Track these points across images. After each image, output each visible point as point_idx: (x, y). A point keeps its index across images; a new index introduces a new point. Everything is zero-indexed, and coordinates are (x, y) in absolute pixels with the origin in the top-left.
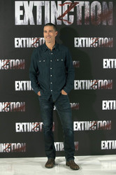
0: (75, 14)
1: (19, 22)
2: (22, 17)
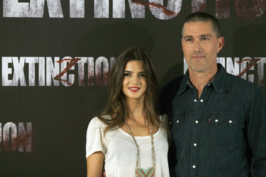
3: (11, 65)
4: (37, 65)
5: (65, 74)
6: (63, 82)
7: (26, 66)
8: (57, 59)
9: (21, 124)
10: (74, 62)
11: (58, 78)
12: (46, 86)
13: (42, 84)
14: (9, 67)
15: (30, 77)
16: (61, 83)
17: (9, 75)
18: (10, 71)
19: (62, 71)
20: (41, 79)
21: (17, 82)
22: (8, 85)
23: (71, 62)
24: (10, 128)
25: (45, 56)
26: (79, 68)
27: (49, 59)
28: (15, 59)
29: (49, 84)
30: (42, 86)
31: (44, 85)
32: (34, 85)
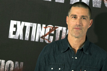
3: (15, 26)
4: (31, 28)
5: (48, 36)
6: (46, 40)
7: (25, 28)
8: (44, 26)
9: (17, 63)
10: (54, 29)
11: (43, 37)
12: (35, 42)
13: (33, 39)
14: (14, 27)
15: (26, 35)
16: (44, 41)
17: (14, 32)
18: (14, 29)
19: (46, 33)
20: (33, 36)
21: (18, 36)
22: (12, 38)
23: (52, 29)
24: (10, 64)
25: (37, 23)
26: (57, 33)
27: (39, 25)
28: (19, 22)
29: (37, 40)
30: (33, 41)
31: (34, 40)
32: (28, 40)
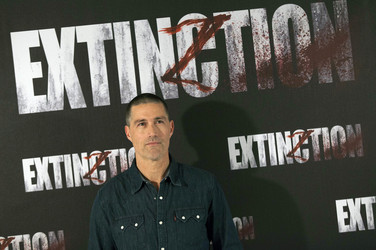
0: (220, 55)
1: (30, 103)
2: (40, 86)
